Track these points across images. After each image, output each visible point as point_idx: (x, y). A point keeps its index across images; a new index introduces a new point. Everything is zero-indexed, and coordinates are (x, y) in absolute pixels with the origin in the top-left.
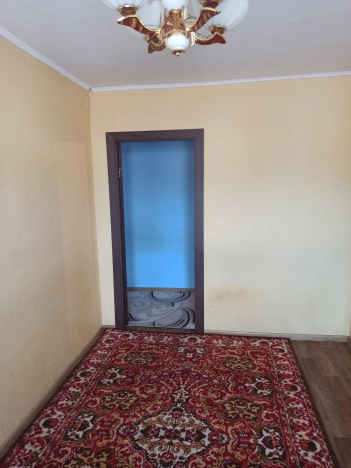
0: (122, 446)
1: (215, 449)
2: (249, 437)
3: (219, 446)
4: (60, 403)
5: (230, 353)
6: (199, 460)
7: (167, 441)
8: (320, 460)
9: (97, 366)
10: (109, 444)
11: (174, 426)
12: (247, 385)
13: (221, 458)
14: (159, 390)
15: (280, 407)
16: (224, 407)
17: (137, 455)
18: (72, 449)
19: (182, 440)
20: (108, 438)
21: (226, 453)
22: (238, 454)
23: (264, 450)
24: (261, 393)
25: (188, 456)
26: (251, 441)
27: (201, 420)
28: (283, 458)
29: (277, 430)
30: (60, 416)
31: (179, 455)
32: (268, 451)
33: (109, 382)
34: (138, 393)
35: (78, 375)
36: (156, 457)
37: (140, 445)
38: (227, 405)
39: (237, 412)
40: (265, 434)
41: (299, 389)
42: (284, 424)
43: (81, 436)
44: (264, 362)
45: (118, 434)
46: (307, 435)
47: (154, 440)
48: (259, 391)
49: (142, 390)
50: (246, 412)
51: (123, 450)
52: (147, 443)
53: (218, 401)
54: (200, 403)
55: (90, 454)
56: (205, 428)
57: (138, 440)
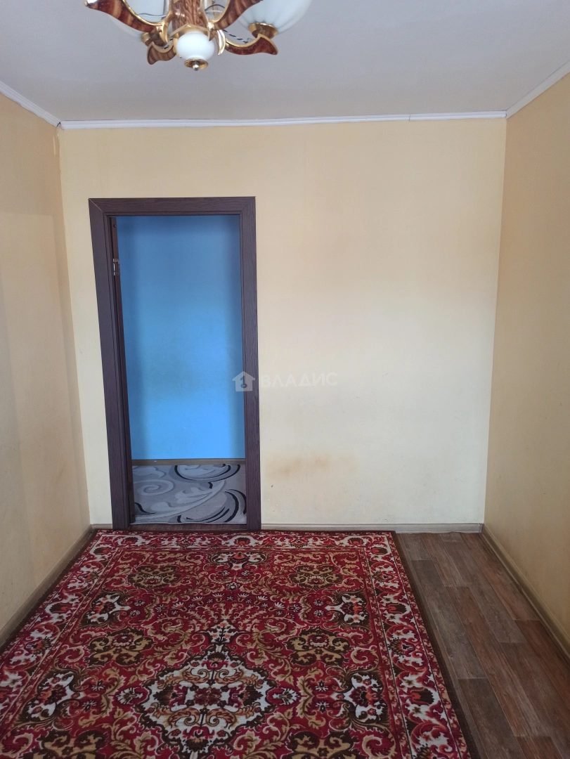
0: (123, 723)
1: (276, 715)
2: (330, 692)
3: (283, 710)
4: (14, 659)
5: (303, 559)
6: (250, 734)
7: (198, 707)
8: (438, 717)
9: (80, 592)
10: (99, 721)
11: (211, 682)
12: (328, 608)
13: (286, 728)
14: (185, 628)
15: (378, 640)
16: (291, 646)
17: (148, 735)
18: (36, 735)
19: (222, 704)
20: (100, 712)
21: (295, 720)
22: (314, 718)
23: (354, 708)
24: (351, 620)
25: (233, 729)
26: (334, 696)
27: (255, 670)
28: (382, 719)
29: (373, 675)
30: (14, 681)
31: (218, 729)
32: (359, 710)
33: (101, 619)
34: (150, 633)
35: (47, 610)
36: (181, 736)
37: (154, 719)
38: (296, 643)
39: (312, 652)
40: (356, 684)
41: (408, 609)
42: (384, 666)
43: (51, 713)
44: (355, 570)
45: (117, 703)
46: (419, 680)
47: (176, 708)
48: (347, 617)
49: (158, 629)
50: (326, 652)
51: (125, 728)
52: (165, 714)
53: (281, 638)
54: (252, 641)
55: (68, 741)
56: (261, 682)
57: (150, 711)
